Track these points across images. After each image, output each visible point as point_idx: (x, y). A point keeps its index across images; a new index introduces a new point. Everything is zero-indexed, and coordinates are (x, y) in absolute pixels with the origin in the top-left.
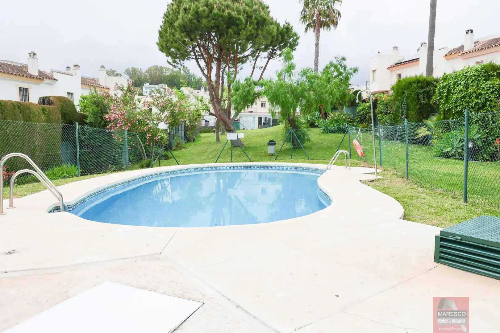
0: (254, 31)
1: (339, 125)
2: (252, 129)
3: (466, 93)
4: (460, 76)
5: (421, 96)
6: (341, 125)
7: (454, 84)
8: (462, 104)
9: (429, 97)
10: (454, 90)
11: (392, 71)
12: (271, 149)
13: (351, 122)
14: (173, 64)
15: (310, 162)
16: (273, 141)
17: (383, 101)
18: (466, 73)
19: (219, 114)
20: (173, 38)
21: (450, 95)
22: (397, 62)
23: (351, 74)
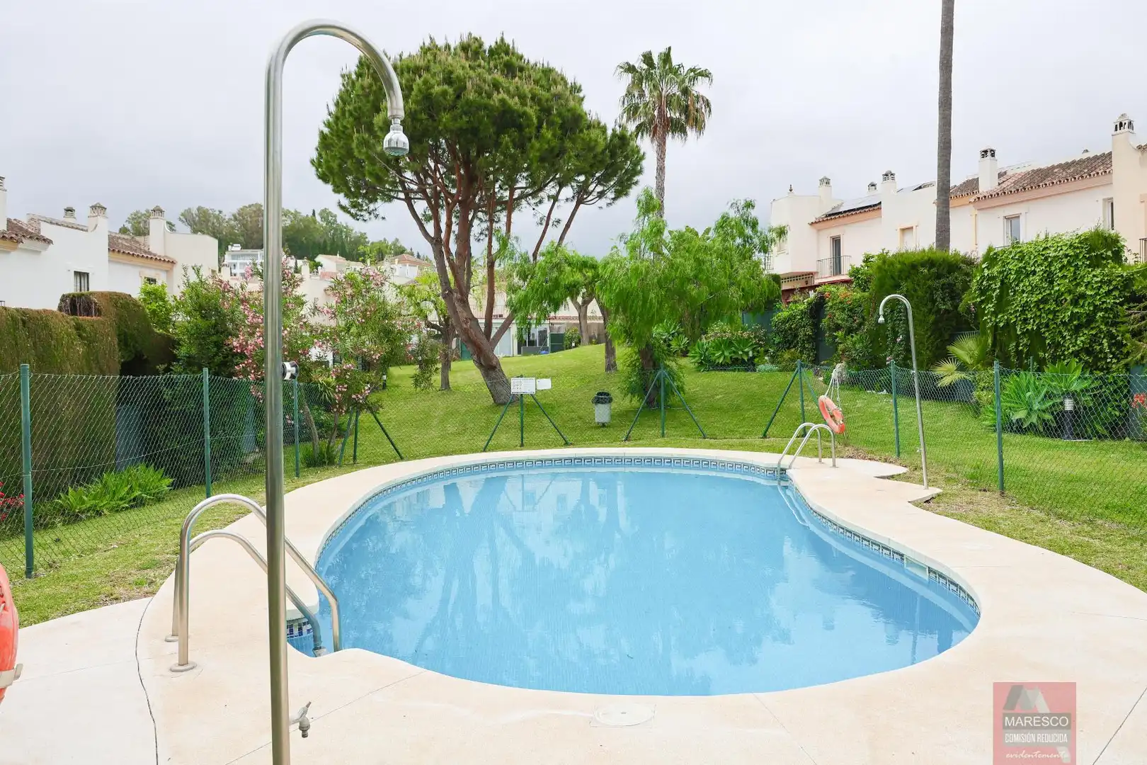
0: (555, 143)
1: (734, 352)
2: (505, 357)
3: (1048, 292)
4: (1032, 257)
5: (938, 295)
6: (740, 353)
7: (1018, 272)
8: (1040, 316)
9: (954, 295)
10: (1017, 285)
11: (819, 230)
12: (602, 413)
13: (762, 346)
14: (353, 211)
15: (711, 446)
16: (608, 394)
17: (841, 303)
18: (1045, 249)
19: (465, 329)
20: (367, 153)
21: (1008, 294)
22: (828, 210)
23: (773, 240)
